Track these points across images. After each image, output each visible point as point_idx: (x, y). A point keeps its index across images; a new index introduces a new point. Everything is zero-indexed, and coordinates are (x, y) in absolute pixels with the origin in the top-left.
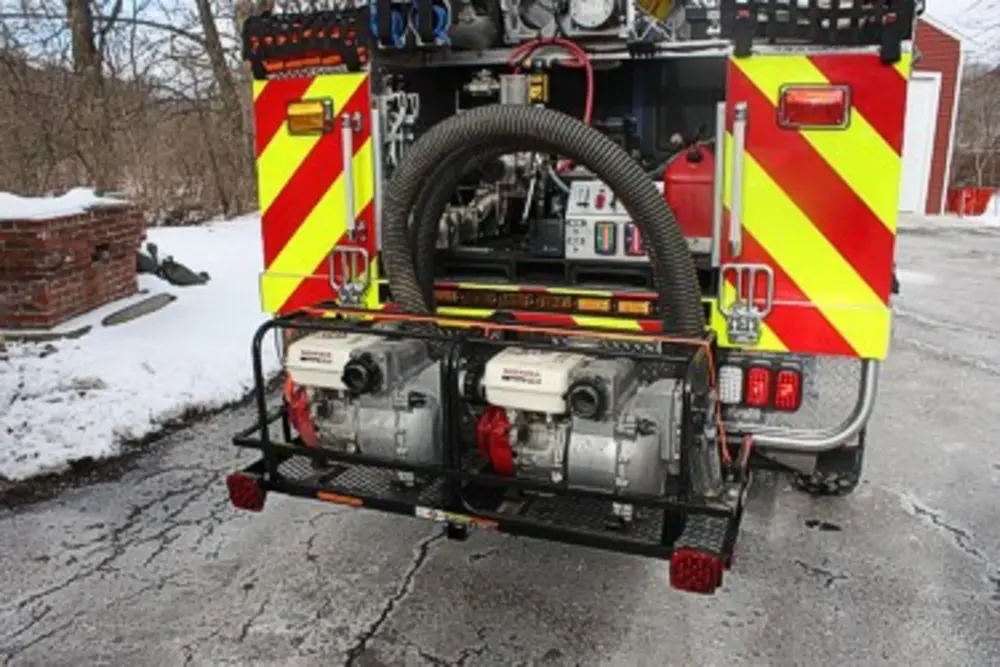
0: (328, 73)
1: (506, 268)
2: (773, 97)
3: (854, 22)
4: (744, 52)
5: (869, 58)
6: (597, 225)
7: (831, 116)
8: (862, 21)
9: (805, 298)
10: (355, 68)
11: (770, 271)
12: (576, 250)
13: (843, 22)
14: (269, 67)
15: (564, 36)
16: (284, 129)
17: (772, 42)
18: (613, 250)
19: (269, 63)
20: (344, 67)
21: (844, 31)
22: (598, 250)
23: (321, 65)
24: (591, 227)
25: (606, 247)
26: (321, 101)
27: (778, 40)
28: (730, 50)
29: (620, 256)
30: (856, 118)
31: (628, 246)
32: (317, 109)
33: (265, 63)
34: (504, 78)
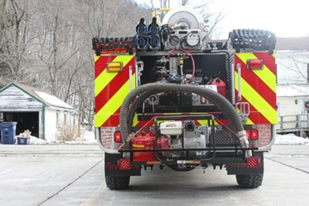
2: (245, 62)
9: (256, 110)
10: (131, 53)
11: (248, 104)
15: (182, 48)
16: (105, 70)
21: (260, 47)
26: (119, 62)
30: (265, 67)
32: (118, 65)
34: (171, 58)
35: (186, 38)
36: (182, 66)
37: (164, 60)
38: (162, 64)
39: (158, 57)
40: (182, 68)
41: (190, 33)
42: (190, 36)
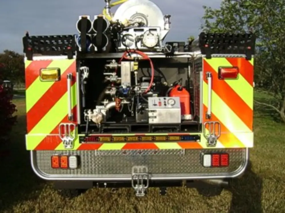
2: (216, 70)
9: (228, 131)
11: (220, 123)
16: (38, 79)
26: (56, 69)
30: (240, 76)
34: (123, 63)
35: (142, 37)
36: (136, 73)
37: (113, 65)
38: (112, 70)
39: (108, 61)
40: (136, 75)
41: (147, 31)
42: (148, 35)
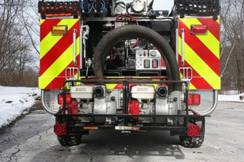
0: (66, 18)
1: (119, 73)
3: (207, 11)
4: (182, 17)
5: (211, 19)
6: (144, 61)
7: (203, 32)
8: (208, 11)
12: (139, 67)
13: (204, 11)
14: (47, 15)
17: (188, 15)
18: (149, 67)
19: (47, 14)
20: (73, 17)
22: (145, 67)
23: (65, 16)
24: (143, 61)
25: (147, 66)
27: (190, 14)
28: (179, 16)
29: (151, 68)
31: (153, 65)
33: (46, 14)
